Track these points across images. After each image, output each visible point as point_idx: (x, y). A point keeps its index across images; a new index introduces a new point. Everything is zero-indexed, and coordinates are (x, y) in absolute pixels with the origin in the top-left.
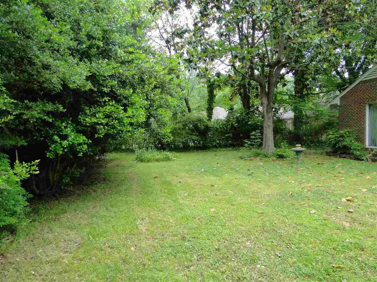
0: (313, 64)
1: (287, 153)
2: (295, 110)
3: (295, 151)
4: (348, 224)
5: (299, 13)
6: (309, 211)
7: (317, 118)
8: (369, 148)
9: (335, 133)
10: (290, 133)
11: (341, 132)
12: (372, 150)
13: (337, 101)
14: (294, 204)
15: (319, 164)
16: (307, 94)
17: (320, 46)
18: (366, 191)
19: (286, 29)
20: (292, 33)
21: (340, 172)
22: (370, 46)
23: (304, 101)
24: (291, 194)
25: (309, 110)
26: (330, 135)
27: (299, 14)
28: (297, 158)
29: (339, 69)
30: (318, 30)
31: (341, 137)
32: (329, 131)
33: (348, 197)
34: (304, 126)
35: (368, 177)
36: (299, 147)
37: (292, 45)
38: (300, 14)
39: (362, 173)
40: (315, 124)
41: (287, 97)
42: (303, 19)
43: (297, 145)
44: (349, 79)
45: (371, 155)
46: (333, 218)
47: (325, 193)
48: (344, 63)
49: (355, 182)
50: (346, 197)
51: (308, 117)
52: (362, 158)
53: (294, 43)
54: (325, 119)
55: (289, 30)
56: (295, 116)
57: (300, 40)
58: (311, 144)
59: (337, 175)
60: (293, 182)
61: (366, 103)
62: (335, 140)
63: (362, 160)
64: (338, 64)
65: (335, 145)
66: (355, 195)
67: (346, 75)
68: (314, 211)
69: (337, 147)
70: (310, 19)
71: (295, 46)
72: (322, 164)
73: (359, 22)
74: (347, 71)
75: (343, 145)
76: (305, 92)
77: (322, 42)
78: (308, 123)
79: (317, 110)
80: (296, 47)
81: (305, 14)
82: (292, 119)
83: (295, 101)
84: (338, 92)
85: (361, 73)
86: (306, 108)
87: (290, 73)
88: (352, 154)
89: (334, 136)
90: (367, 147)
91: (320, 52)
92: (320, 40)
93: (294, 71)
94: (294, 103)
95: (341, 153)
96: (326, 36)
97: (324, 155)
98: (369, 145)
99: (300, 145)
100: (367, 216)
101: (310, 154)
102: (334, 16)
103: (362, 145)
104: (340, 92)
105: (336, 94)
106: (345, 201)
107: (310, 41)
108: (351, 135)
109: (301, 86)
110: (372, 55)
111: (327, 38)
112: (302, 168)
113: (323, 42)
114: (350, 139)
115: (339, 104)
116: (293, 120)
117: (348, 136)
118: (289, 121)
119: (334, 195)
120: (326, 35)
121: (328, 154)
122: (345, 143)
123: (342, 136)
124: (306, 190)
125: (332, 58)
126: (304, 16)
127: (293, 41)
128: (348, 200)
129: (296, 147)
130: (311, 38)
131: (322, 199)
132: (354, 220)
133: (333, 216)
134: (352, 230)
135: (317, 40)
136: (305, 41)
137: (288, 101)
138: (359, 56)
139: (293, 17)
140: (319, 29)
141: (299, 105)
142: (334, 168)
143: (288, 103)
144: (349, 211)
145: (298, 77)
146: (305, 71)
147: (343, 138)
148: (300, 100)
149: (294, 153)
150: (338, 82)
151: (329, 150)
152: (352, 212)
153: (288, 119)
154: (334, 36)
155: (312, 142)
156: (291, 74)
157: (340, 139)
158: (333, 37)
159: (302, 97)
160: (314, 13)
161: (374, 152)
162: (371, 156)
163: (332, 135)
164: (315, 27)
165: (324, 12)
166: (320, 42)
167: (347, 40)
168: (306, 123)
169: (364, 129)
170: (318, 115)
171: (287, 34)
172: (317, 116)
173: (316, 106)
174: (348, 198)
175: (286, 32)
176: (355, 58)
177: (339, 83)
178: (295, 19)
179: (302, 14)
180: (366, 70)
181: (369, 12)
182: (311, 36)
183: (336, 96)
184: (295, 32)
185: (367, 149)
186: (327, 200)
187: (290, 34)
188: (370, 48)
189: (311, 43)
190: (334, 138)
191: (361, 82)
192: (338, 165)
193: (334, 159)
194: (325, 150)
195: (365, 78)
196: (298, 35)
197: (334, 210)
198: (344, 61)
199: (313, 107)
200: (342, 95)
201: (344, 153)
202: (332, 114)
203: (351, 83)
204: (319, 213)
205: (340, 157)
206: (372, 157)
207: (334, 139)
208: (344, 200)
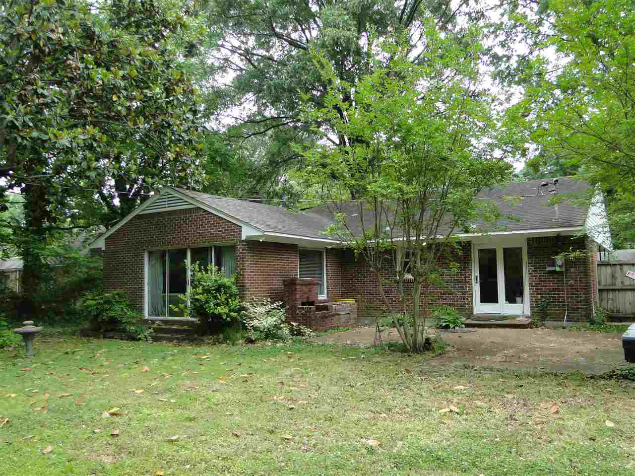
0: (62, 177)
1: (5, 339)
2: (25, 255)
3: (21, 333)
4: (111, 457)
5: (35, 87)
6: (41, 450)
7: (66, 271)
8: (148, 320)
9: (97, 298)
10: (14, 297)
11: (107, 295)
12: (153, 322)
13: (101, 244)
14: (10, 442)
15: (67, 353)
16: (50, 229)
17: (72, 151)
18: (142, 393)
19: (8, 109)
20: (20, 119)
21: (102, 366)
22: (149, 165)
23: (44, 239)
24: (7, 422)
25: (52, 256)
26: (89, 301)
27: (33, 89)
28: (26, 345)
29: (105, 192)
30: (70, 124)
31: (106, 302)
32: (87, 293)
33: (112, 408)
34: (43, 285)
35: (146, 368)
36: (29, 326)
37: (20, 140)
38: (36, 89)
39: (137, 363)
40: (64, 280)
41: (10, 231)
42: (41, 100)
43: (25, 322)
44: (122, 208)
45: (152, 330)
46: (86, 454)
47: (74, 408)
48: (112, 182)
49: (126, 378)
50: (109, 409)
51: (52, 269)
52: (139, 336)
53: (23, 138)
54: (81, 273)
55: (13, 113)
56: (25, 266)
57: (35, 134)
58: (57, 315)
59: (97, 371)
60: (13, 395)
61: (144, 249)
62: (97, 308)
63: (140, 339)
64: (102, 184)
65: (97, 316)
66: (125, 402)
67: (117, 202)
68: (50, 448)
69: (100, 320)
70: (53, 102)
71: (25, 142)
72: (73, 353)
73: (133, 127)
74: (118, 197)
75: (111, 317)
76: (46, 224)
77: (74, 144)
78: (51, 279)
79: (66, 256)
80: (28, 144)
81: (45, 92)
82: (20, 271)
83: (26, 238)
84: (103, 228)
85: (139, 202)
86: (47, 252)
87: (15, 188)
88: (124, 331)
89: (95, 302)
90: (146, 318)
91: (72, 161)
92: (71, 141)
93: (24, 185)
94: (25, 242)
95: (106, 331)
96: (82, 137)
97: (77, 336)
98: (150, 315)
99: (32, 322)
100: (141, 436)
101: (51, 336)
102: (96, 107)
103: (138, 316)
104: (107, 228)
105: (100, 231)
106: (108, 415)
107: (53, 140)
108: (122, 300)
109: (38, 213)
110: (152, 178)
111: (83, 140)
112: (35, 365)
113: (76, 145)
114: (121, 306)
115: (103, 249)
116: (21, 273)
117: (117, 302)
118: (12, 276)
119: (89, 410)
120: (81, 135)
121: (85, 334)
122: (113, 314)
123: (108, 302)
124: (39, 409)
125: (92, 174)
126: (43, 96)
127: (21, 134)
128: (113, 414)
129: (25, 325)
130: (55, 135)
131: (68, 420)
132: (121, 449)
133: (85, 451)
134: (117, 468)
135: (65, 140)
136: (45, 137)
137: (12, 237)
138: (133, 176)
139: (23, 92)
140: (72, 121)
141: (34, 246)
142: (93, 359)
143: (12, 241)
144: (112, 435)
145: (31, 197)
146: (45, 188)
147: (109, 304)
148: (36, 237)
149: (20, 337)
150: (104, 211)
151: (86, 325)
152: (117, 435)
153: (12, 272)
154: (95, 140)
155: (58, 313)
156: (17, 190)
157: (106, 306)
158: (92, 141)
159: (40, 232)
160: (61, 94)
161: (155, 326)
162: (152, 332)
163: (92, 300)
164: (62, 117)
165: (78, 96)
166: (71, 144)
167: (116, 149)
168: (47, 280)
169: (142, 289)
170: (68, 265)
171: (9, 118)
172: (67, 267)
173: (66, 250)
174: (112, 411)
175: (8, 114)
176: (128, 179)
177: (105, 214)
178: (25, 95)
179: (40, 91)
180: (144, 199)
181: (147, 114)
182: (55, 131)
183: (101, 235)
184: (27, 119)
185: (146, 321)
186: (77, 420)
187: (17, 120)
188: (150, 167)
189: (55, 143)
190: (95, 305)
191: (138, 217)
192: (99, 352)
193: (95, 342)
194: (81, 327)
195: (143, 210)
196: (31, 125)
197: (88, 438)
198: (113, 180)
199: (60, 251)
200: (109, 233)
201: (112, 330)
202: (92, 265)
203: (123, 216)
204: (61, 449)
205: (105, 338)
206: (154, 334)
207: (94, 308)
208: (106, 414)
